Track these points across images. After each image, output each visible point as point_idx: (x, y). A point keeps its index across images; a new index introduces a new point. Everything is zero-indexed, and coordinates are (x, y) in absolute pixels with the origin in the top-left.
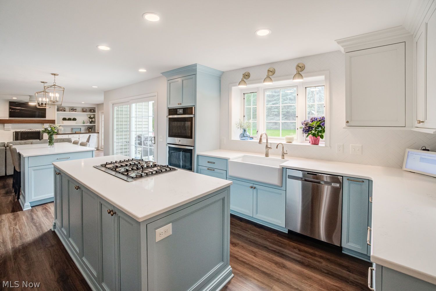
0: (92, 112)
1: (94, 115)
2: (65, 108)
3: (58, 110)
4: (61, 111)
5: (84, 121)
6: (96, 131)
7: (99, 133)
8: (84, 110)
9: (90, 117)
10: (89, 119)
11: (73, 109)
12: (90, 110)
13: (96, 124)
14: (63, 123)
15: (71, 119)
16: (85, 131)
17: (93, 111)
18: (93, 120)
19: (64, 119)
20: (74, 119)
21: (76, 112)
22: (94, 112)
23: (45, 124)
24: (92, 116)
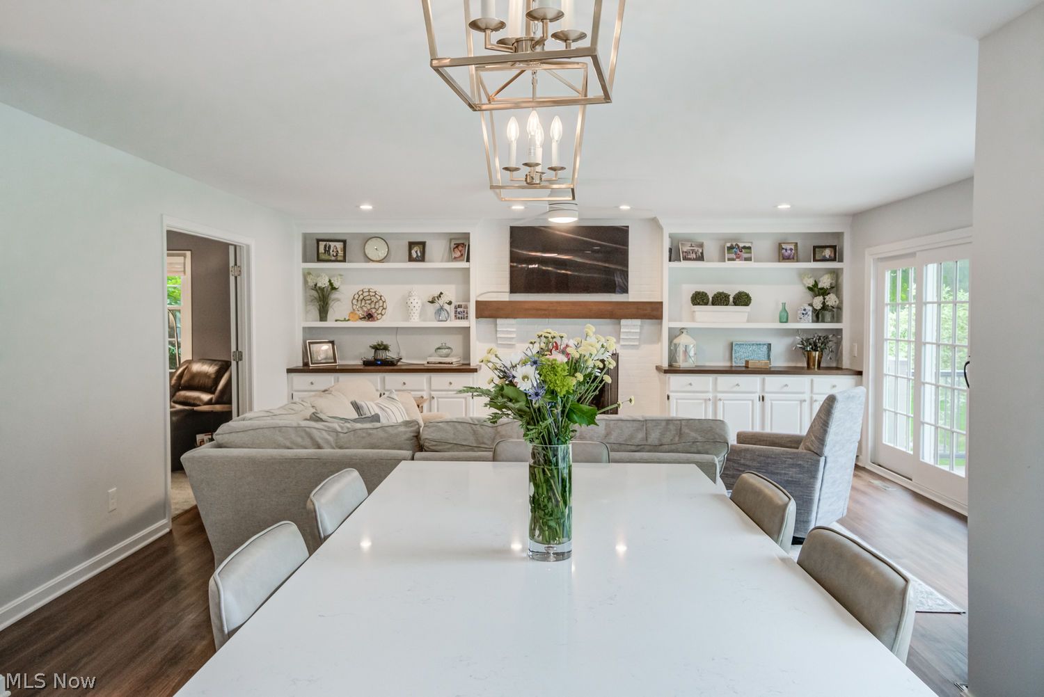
0: (824, 260)
1: (836, 274)
2: (701, 245)
3: (674, 255)
4: (685, 259)
5: (784, 304)
6: (846, 363)
7: (860, 373)
8: (784, 253)
9: (816, 284)
10: (809, 294)
11: (736, 250)
12: (815, 248)
13: (845, 325)
14: (693, 319)
15: (727, 296)
16: (792, 361)
17: (827, 253)
18: (831, 300)
19: (699, 299)
20: (742, 299)
21: (749, 259)
22: (833, 260)
23: (623, 322)
24: (825, 282)
